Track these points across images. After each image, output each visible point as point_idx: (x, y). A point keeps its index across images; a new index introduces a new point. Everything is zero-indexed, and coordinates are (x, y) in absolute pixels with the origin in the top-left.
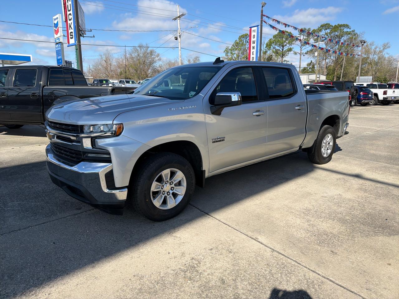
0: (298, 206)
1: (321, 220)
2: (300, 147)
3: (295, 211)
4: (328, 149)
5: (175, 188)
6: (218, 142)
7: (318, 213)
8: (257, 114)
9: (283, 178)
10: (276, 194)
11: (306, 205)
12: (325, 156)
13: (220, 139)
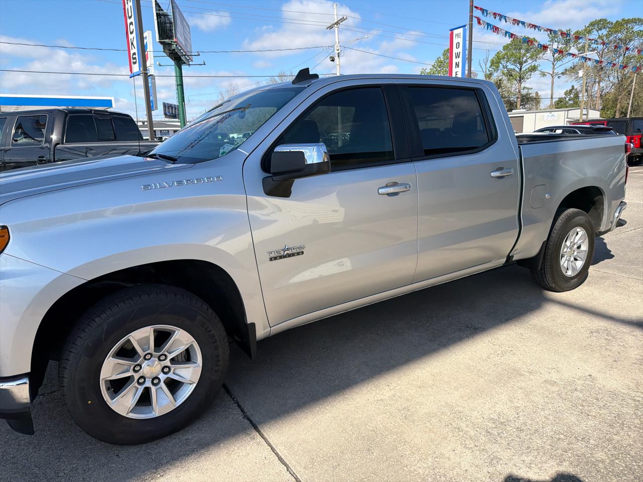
0: (479, 408)
1: (528, 459)
2: (509, 257)
3: (467, 426)
4: (576, 259)
5: (172, 369)
6: (285, 257)
7: (523, 435)
8: (391, 190)
9: (467, 327)
10: (438, 371)
11: (499, 408)
12: (570, 273)
13: (289, 252)
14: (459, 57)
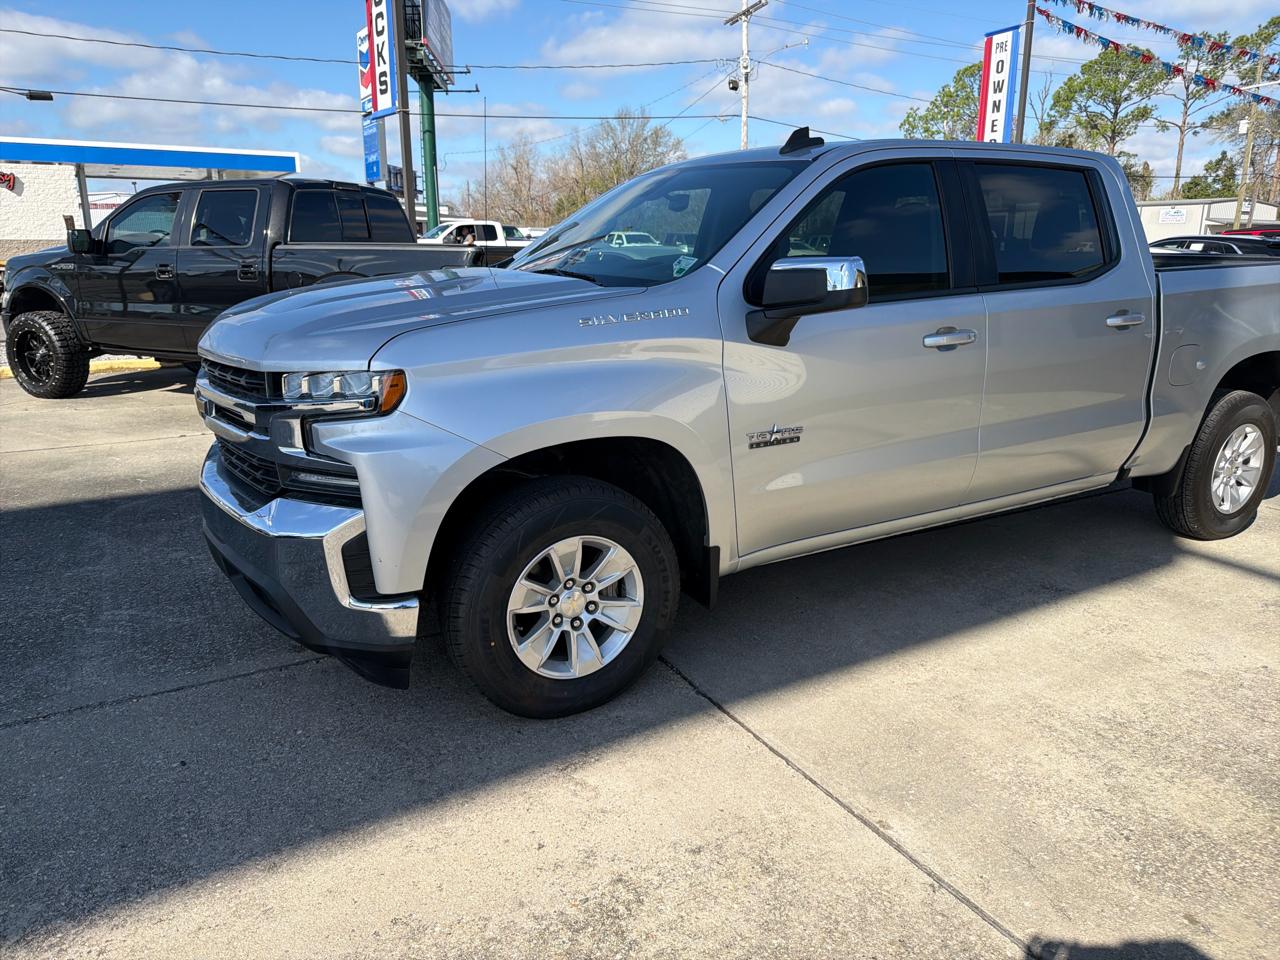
0: (1079, 702)
1: (1168, 772)
2: (1123, 471)
3: (1063, 725)
4: (1239, 484)
5: (601, 606)
6: (772, 444)
7: (1156, 741)
8: (943, 340)
9: (1044, 587)
10: (1003, 649)
11: (1113, 704)
12: (1226, 507)
13: (779, 436)
14: (1000, 91)
